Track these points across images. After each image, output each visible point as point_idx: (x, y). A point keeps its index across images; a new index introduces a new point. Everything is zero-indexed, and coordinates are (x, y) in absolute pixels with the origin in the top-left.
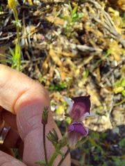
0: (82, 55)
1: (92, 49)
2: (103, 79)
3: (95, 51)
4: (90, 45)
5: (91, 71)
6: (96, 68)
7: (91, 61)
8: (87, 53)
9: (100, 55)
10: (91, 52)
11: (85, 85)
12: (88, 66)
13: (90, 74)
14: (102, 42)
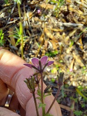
0: (68, 30)
1: (75, 25)
2: (84, 47)
3: (77, 26)
5: (75, 41)
6: (79, 39)
7: (75, 34)
8: (72, 28)
9: (81, 29)
10: (74, 27)
11: (72, 52)
13: (75, 43)
14: (83, 19)
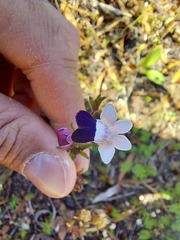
4: (118, 6)
12: (111, 34)
